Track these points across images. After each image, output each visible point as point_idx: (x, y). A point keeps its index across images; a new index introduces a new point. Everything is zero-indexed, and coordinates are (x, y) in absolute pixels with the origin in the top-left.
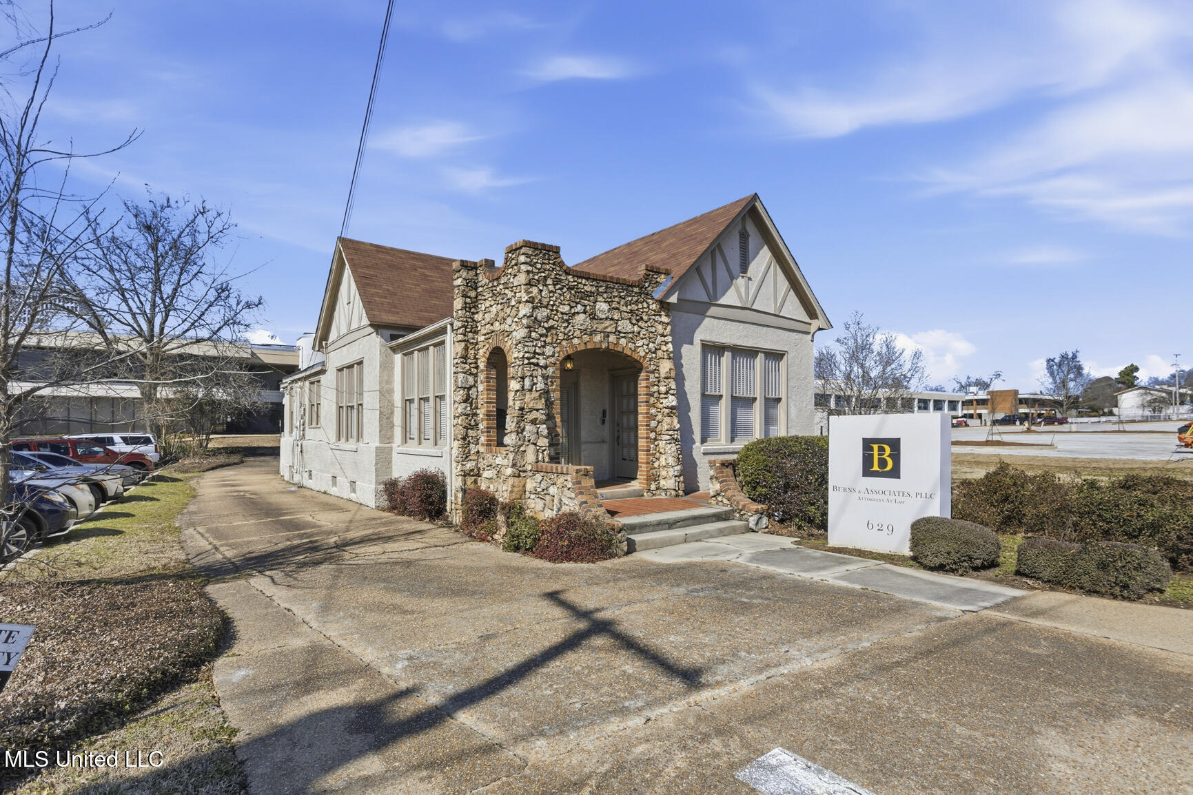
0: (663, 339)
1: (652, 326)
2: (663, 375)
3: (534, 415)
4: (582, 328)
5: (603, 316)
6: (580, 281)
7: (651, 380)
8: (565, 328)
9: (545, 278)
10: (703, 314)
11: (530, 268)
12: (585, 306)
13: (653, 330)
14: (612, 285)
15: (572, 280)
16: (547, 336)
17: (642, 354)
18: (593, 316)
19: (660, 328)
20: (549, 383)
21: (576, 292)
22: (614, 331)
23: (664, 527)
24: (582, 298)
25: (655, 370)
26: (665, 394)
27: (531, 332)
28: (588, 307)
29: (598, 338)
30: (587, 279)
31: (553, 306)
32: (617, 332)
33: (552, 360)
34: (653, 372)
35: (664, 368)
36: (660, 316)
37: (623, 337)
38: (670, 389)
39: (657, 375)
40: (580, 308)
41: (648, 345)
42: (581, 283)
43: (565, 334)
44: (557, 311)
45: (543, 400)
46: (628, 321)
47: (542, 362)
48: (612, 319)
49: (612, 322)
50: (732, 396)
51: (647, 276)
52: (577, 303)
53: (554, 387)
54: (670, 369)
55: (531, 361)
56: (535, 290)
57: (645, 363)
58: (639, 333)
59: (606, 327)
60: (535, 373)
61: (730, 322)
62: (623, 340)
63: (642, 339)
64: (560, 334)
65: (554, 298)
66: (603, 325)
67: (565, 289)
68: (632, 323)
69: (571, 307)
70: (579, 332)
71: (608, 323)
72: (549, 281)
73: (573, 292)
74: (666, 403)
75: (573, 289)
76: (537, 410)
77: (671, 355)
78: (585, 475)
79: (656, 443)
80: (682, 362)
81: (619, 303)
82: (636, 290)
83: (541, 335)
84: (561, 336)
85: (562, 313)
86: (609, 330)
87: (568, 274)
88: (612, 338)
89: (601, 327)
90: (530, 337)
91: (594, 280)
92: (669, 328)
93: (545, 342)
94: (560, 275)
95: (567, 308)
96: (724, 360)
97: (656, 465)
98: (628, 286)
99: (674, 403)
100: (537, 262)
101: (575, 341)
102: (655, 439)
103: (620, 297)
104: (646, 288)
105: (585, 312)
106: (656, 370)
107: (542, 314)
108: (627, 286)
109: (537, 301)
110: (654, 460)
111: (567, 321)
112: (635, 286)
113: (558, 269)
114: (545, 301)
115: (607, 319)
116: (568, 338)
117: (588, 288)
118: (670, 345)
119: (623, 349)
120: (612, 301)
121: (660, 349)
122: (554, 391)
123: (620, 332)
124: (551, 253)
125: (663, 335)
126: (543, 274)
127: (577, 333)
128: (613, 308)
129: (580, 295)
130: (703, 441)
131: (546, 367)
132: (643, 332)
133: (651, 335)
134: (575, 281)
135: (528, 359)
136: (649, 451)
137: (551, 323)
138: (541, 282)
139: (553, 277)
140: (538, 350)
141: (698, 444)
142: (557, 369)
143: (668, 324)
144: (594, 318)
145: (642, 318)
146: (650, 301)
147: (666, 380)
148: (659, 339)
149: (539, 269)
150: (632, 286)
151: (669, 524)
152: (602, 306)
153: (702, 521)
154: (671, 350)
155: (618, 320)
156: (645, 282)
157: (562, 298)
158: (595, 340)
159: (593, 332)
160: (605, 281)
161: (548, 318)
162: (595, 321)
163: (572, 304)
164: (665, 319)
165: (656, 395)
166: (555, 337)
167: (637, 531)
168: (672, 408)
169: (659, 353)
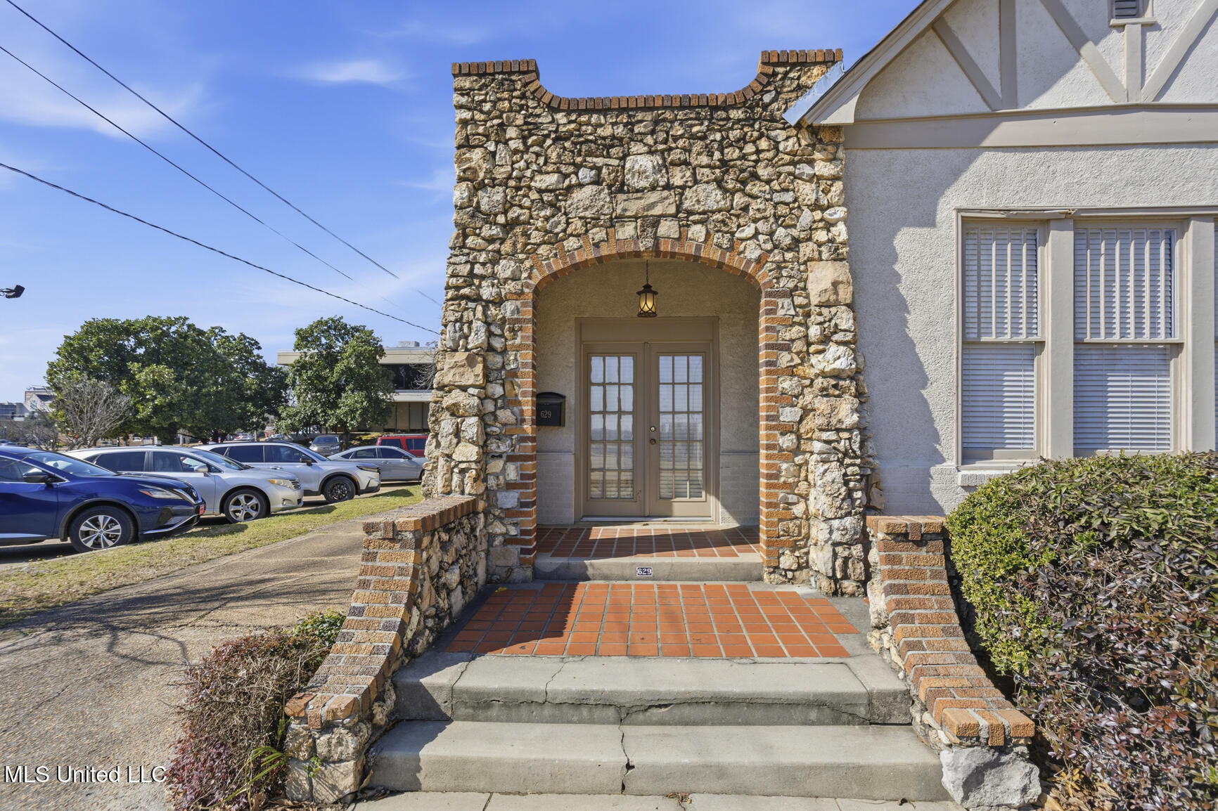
0: (818, 215)
1: (787, 190)
2: (815, 300)
3: (456, 397)
4: (588, 214)
5: (643, 183)
6: (584, 118)
7: (781, 313)
8: (547, 219)
9: (502, 127)
10: (974, 147)
11: (466, 115)
12: (599, 169)
13: (788, 197)
14: (669, 115)
15: (564, 121)
16: (503, 241)
17: (752, 253)
18: (619, 187)
19: (807, 192)
20: (507, 334)
21: (575, 144)
22: (672, 210)
23: (598, 713)
24: (590, 153)
25: (796, 288)
26: (821, 342)
27: (465, 236)
28: (604, 170)
29: (627, 231)
30: (605, 111)
31: (519, 179)
32: (683, 216)
33: (511, 286)
34: (790, 294)
35: (818, 281)
36: (811, 163)
37: (695, 223)
38: (837, 329)
39: (799, 300)
40: (585, 174)
41: (771, 234)
42: (588, 123)
43: (547, 232)
44: (529, 188)
45: (479, 368)
46: (714, 185)
47: (487, 292)
48: (668, 187)
49: (666, 193)
50: (1078, 343)
51: (767, 80)
52: (578, 167)
53: (518, 341)
54: (835, 284)
55: (462, 291)
56: (477, 154)
57: (764, 276)
58: (745, 209)
59: (652, 206)
60: (468, 315)
61: (1066, 154)
62: (698, 227)
63: (755, 221)
64: (534, 233)
65: (522, 164)
66: (642, 203)
67: (549, 142)
68: (725, 191)
69: (566, 176)
70: (579, 223)
71: (653, 197)
72: (511, 132)
73: (567, 144)
74: (819, 363)
75: (567, 139)
76: (464, 389)
77: (844, 250)
78: (393, 540)
79: (799, 460)
80: (897, 267)
81: (687, 150)
82: (736, 114)
83: (491, 240)
84: (536, 237)
85: (540, 191)
86: (657, 211)
87: (553, 110)
88: (668, 228)
89: (634, 207)
90: (464, 246)
91: (621, 110)
92: (838, 186)
93: (498, 252)
94: (539, 116)
95: (550, 180)
96: (1046, 254)
97: (798, 510)
98: (716, 108)
99: (842, 364)
100: (484, 101)
101: (571, 243)
102: (797, 451)
103: (693, 137)
104: (765, 107)
105: (597, 181)
106: (801, 288)
107: (490, 199)
108: (711, 108)
109: (481, 175)
110: (792, 498)
111: (552, 205)
112: (734, 107)
113: (531, 103)
114: (500, 173)
115: (653, 188)
116: (553, 240)
117: (607, 131)
118: (841, 227)
119: (698, 248)
120: (670, 149)
121: (810, 239)
122: (518, 348)
123: (690, 213)
124: (514, 78)
125: (816, 206)
126: (496, 122)
127: (577, 225)
128: (673, 164)
129: (584, 148)
130: (968, 455)
131: (499, 302)
132: (755, 205)
133: (782, 210)
134: (570, 122)
135: (457, 288)
136: (777, 477)
137: (513, 213)
138: (493, 137)
139: (520, 121)
140: (478, 270)
141: (951, 464)
142: (524, 305)
143: (835, 178)
144: (621, 191)
145: (755, 176)
146: (781, 135)
147: (825, 311)
148: (807, 217)
149: (488, 113)
150: (726, 108)
151: (619, 708)
152: (642, 162)
153: (759, 713)
154: (843, 236)
155: (683, 187)
156: (763, 92)
157: (541, 160)
158: (620, 235)
159: (616, 221)
160: (651, 109)
161: (507, 206)
162: (621, 197)
163: (563, 169)
164: (823, 168)
165: (799, 346)
166: (522, 240)
167: (494, 712)
168: (837, 375)
169: (806, 249)
